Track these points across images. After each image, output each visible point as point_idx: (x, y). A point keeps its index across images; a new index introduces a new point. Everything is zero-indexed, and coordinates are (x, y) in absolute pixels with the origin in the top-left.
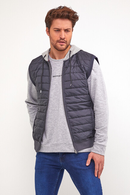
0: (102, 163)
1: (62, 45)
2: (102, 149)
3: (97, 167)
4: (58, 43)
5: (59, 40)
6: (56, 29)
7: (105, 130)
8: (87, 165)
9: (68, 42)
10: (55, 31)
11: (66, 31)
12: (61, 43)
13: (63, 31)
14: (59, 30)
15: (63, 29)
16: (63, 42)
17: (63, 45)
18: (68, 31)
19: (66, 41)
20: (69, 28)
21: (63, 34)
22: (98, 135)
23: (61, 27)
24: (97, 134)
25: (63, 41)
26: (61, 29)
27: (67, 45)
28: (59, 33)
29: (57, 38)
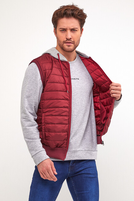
1: (69, 46)
4: (65, 44)
6: (62, 29)
9: (76, 42)
10: (61, 31)
11: (73, 30)
12: (68, 44)
13: (69, 31)
14: (64, 30)
15: (68, 28)
16: (70, 43)
17: (71, 46)
20: (76, 27)
21: (70, 35)
23: (66, 27)
25: (70, 41)
26: (67, 29)
27: (75, 45)
28: (66, 33)
29: (63, 39)
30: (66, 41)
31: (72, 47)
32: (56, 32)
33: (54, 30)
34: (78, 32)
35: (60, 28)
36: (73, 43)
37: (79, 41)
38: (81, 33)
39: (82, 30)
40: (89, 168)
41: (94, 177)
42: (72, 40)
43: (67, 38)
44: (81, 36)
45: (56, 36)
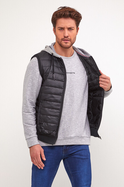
1: (66, 43)
4: (63, 42)
5: (63, 39)
6: (60, 27)
9: (72, 39)
10: (59, 29)
11: (70, 29)
12: (66, 41)
13: (66, 30)
14: (62, 29)
15: (66, 27)
18: (71, 29)
20: (73, 26)
21: (67, 33)
23: (64, 26)
25: (67, 39)
26: (64, 28)
27: (71, 43)
28: (63, 31)
29: (61, 37)
30: (64, 38)
31: (69, 44)
32: (55, 31)
33: (54, 29)
34: (74, 31)
35: (59, 27)
36: (70, 40)
37: (75, 38)
38: (77, 31)
39: (78, 29)
40: (81, 150)
41: (87, 159)
42: (69, 38)
43: (64, 36)
44: (77, 34)
45: (56, 34)
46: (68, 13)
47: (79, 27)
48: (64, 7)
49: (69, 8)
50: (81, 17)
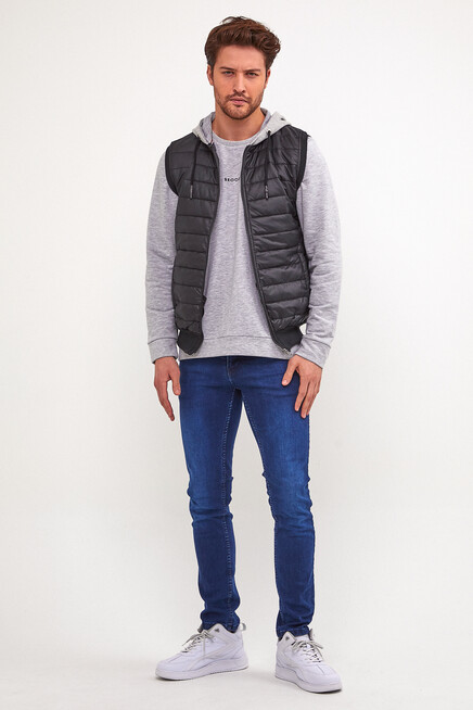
0: (316, 382)
1: (239, 107)
2: (323, 351)
3: (302, 389)
4: (230, 103)
5: (231, 96)
6: (225, 68)
7: (331, 310)
8: (285, 383)
9: (254, 99)
10: (224, 73)
11: (250, 73)
12: (237, 102)
13: (241, 76)
14: (231, 72)
15: (240, 69)
16: (242, 100)
17: (242, 107)
18: (253, 74)
19: (250, 98)
20: (258, 67)
22: (317, 320)
23: (237, 66)
24: (313, 318)
25: (242, 97)
26: (237, 70)
27: (251, 106)
28: (233, 79)
29: (227, 90)
30: (234, 95)
31: (244, 109)
32: (211, 76)
33: (208, 69)
35: (223, 68)
36: (249, 100)
37: (261, 96)
39: (268, 74)
42: (246, 95)
43: (235, 91)
45: (212, 84)
46: (249, 35)
47: (272, 68)
48: (239, 18)
49: (250, 21)
50: (278, 47)
